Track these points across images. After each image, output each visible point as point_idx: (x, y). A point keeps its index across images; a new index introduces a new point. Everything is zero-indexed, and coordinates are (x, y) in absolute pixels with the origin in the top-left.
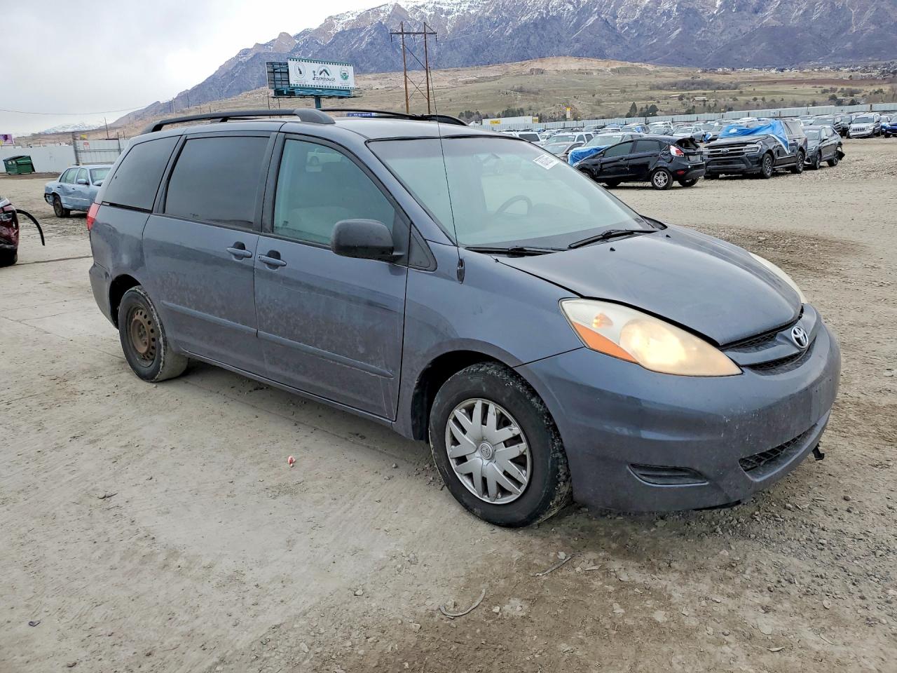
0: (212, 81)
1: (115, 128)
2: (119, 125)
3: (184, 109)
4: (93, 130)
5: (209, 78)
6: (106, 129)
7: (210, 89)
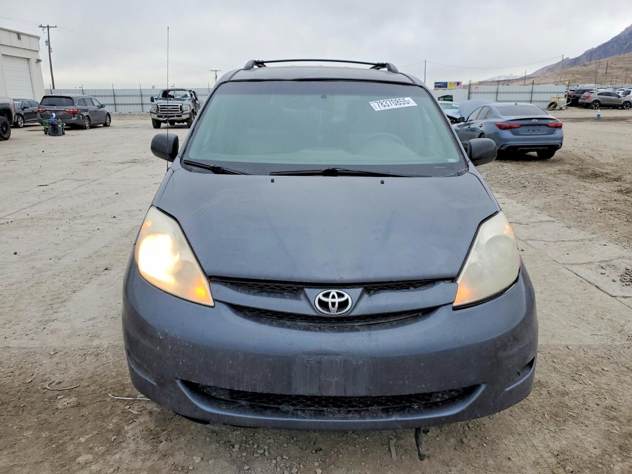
0: (616, 40)
1: (532, 78)
2: (535, 76)
3: (587, 63)
4: (517, 79)
5: (614, 38)
6: (524, 79)
7: (613, 47)
